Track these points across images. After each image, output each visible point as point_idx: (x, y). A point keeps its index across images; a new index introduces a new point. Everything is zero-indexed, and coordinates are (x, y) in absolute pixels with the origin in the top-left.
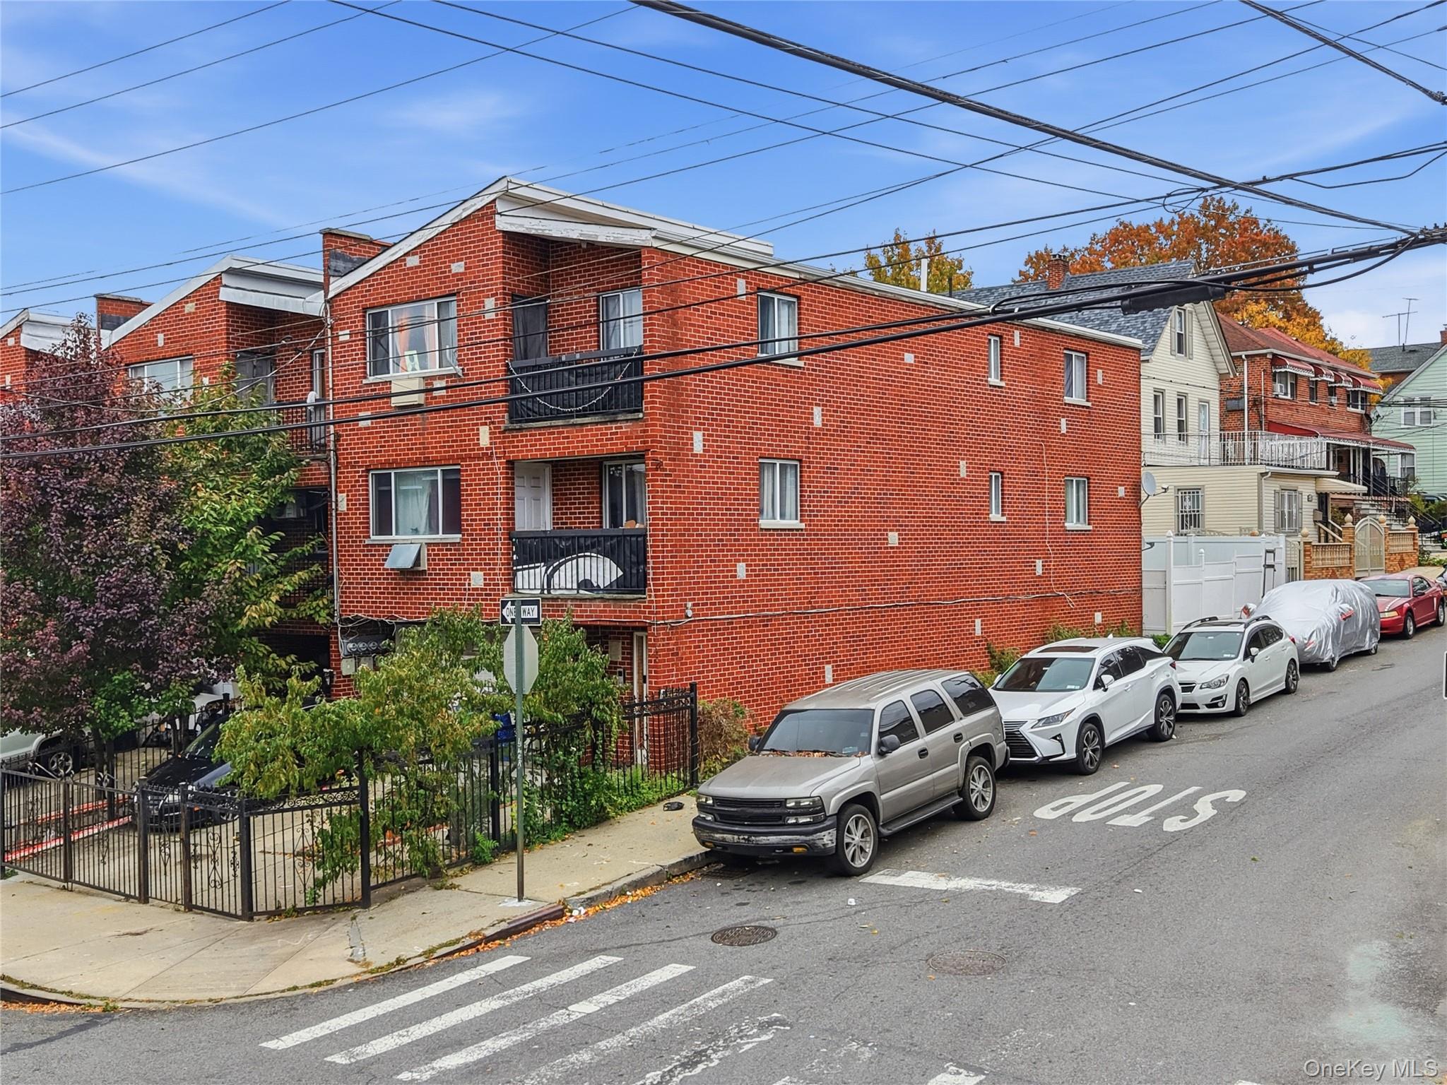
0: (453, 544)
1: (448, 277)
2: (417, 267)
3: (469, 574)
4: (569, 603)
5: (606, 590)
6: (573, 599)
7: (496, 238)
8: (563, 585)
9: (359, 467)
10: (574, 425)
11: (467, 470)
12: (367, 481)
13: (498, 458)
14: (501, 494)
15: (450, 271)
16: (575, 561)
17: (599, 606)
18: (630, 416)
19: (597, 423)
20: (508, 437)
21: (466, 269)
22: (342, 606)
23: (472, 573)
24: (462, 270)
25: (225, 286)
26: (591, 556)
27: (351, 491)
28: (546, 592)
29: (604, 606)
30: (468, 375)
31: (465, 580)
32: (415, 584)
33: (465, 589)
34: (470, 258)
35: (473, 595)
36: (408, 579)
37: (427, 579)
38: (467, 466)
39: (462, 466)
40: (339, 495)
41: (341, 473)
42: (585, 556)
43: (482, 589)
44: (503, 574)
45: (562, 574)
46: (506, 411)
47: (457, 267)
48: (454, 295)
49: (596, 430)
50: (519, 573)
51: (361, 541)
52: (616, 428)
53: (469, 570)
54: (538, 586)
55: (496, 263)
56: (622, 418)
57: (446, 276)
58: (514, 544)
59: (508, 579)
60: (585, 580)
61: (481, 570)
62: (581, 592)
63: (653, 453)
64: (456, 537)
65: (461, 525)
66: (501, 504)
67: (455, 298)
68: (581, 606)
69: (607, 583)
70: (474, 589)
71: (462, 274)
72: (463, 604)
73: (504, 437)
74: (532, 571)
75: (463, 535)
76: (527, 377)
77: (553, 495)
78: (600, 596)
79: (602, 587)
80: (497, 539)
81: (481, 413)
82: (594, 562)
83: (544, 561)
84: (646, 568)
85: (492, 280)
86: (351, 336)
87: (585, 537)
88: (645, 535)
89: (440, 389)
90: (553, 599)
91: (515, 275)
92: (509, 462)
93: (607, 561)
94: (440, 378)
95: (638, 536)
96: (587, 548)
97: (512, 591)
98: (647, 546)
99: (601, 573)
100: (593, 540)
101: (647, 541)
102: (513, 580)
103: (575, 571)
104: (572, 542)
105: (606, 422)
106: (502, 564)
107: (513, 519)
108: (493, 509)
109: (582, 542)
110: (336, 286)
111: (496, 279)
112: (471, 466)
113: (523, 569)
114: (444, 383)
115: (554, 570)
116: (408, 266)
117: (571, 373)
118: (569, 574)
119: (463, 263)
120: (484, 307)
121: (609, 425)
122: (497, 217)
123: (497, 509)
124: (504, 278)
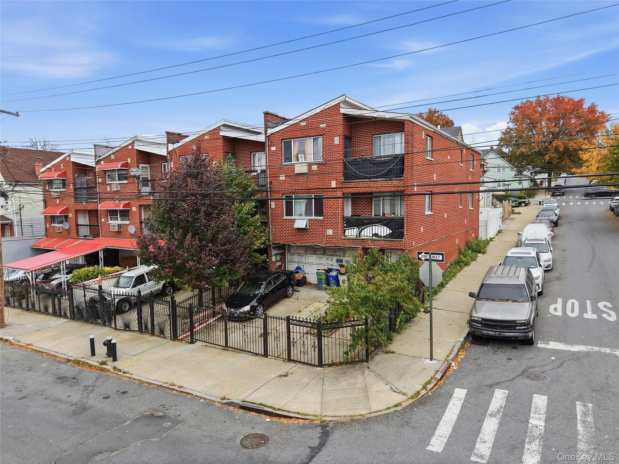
0: (320, 220)
2: (305, 126)
3: (326, 230)
4: (369, 241)
5: (384, 237)
6: (370, 240)
8: (366, 235)
9: (280, 193)
10: (373, 181)
12: (283, 198)
13: (339, 191)
14: (340, 204)
15: (320, 127)
16: (371, 227)
17: (382, 243)
18: (398, 179)
19: (383, 181)
20: (344, 185)
21: (326, 126)
22: (273, 239)
23: (328, 230)
25: (222, 130)
26: (378, 226)
27: (277, 201)
28: (358, 237)
29: (384, 243)
30: (327, 163)
31: (324, 232)
32: (304, 233)
33: (325, 235)
35: (328, 237)
36: (301, 231)
37: (309, 231)
38: (325, 194)
39: (324, 194)
40: (271, 202)
41: (272, 195)
42: (375, 225)
43: (332, 235)
44: (341, 231)
45: (366, 231)
46: (343, 176)
47: (323, 126)
48: (321, 135)
49: (382, 183)
50: (347, 231)
51: (281, 218)
52: (391, 182)
54: (355, 235)
55: (340, 125)
56: (395, 179)
57: (318, 129)
58: (344, 221)
59: (343, 232)
60: (375, 234)
61: (331, 229)
62: (373, 237)
63: (408, 191)
64: (321, 218)
65: (323, 214)
66: (340, 207)
67: (321, 137)
68: (374, 242)
69: (385, 234)
70: (328, 235)
71: (325, 128)
72: (324, 240)
73: (342, 185)
74: (352, 230)
75: (324, 217)
76: (352, 164)
77: (352, 203)
78: (383, 239)
79: (383, 236)
80: (339, 219)
81: (332, 176)
82: (380, 227)
83: (358, 227)
84: (402, 230)
85: (338, 130)
86: (276, 149)
87: (376, 219)
88: (403, 219)
89: (315, 168)
90: (362, 240)
91: (345, 129)
92: (343, 193)
93: (385, 228)
94: (315, 164)
95: (399, 219)
96: (377, 223)
97: (344, 236)
98: (404, 223)
99: (382, 231)
100: (379, 220)
101: (404, 221)
102: (344, 233)
103: (371, 230)
104: (369, 220)
105: (387, 180)
106: (340, 227)
107: (344, 212)
108: (337, 209)
109: (374, 220)
110: (270, 131)
111: (340, 130)
112: (327, 194)
113: (348, 229)
114: (316, 166)
115: (362, 230)
116: (301, 125)
117: (371, 163)
118: (368, 231)
119: (325, 124)
120: (334, 140)
121: (388, 181)
122: (341, 108)
123: (339, 209)
124: (343, 130)
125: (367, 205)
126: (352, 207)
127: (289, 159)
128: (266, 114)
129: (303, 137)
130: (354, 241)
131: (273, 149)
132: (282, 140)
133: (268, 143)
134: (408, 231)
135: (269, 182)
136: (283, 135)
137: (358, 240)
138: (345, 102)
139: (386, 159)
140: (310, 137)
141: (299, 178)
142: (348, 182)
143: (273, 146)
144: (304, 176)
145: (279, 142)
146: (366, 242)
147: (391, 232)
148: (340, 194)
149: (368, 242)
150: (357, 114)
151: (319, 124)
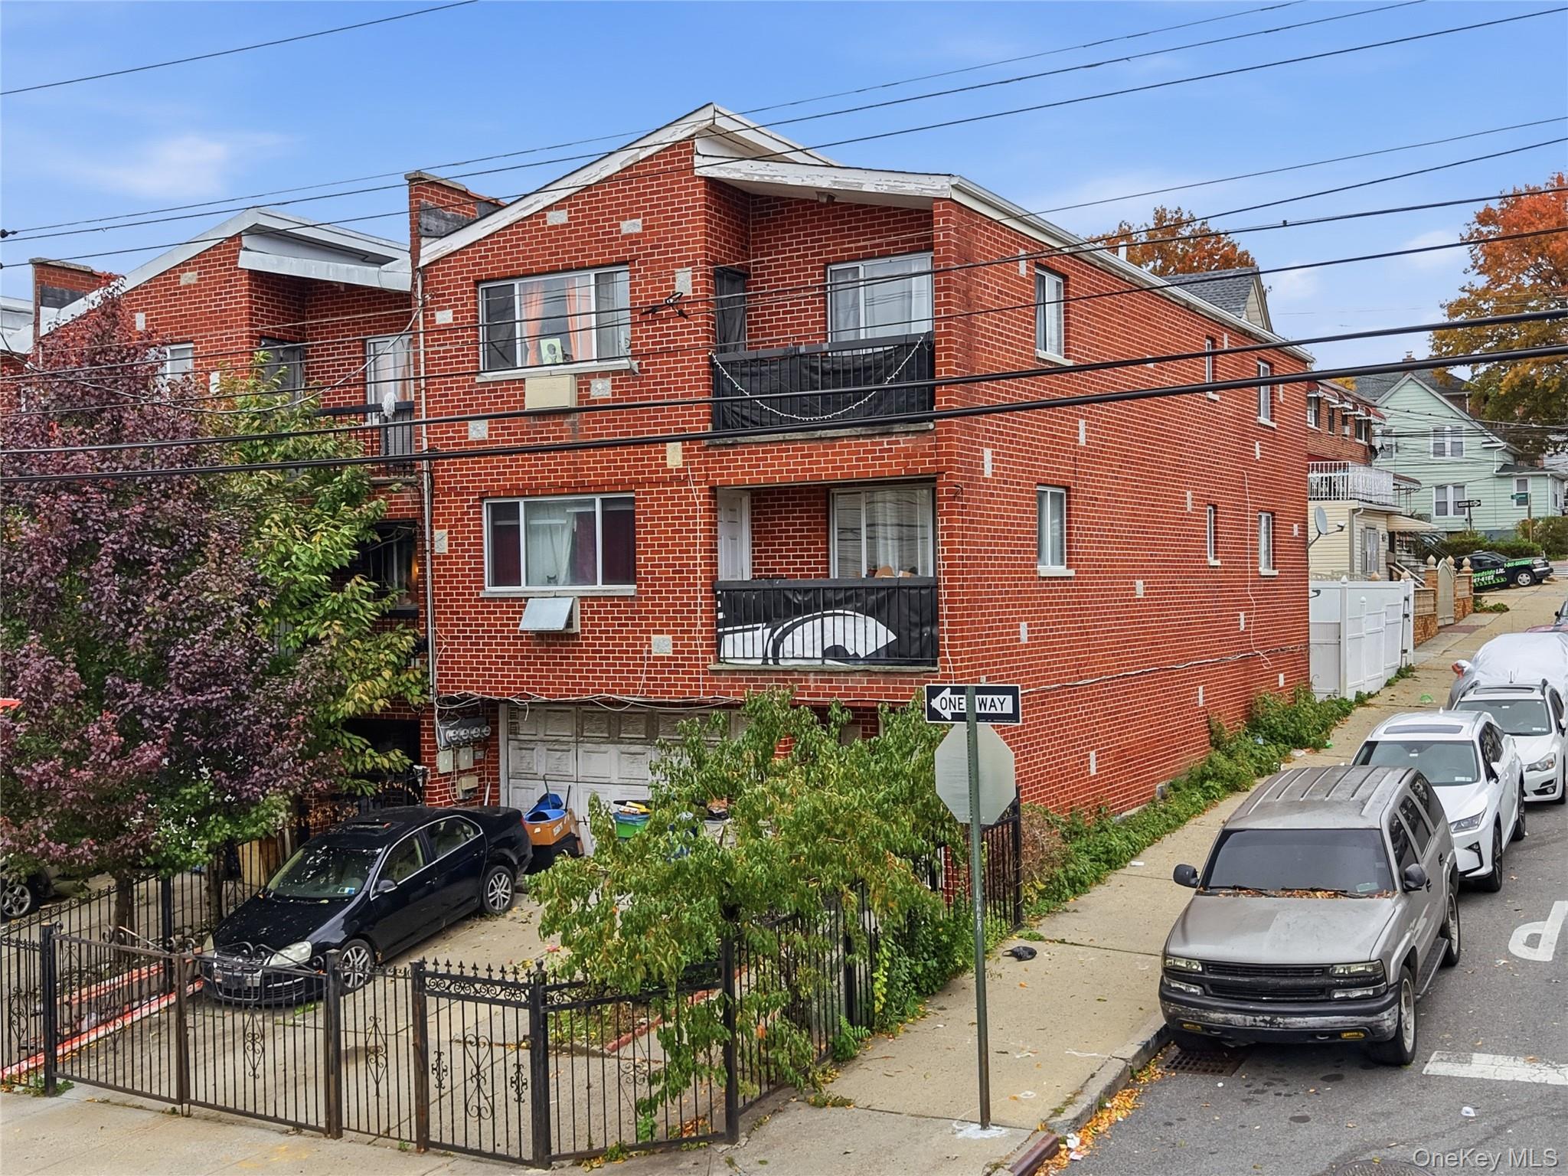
0: (626, 598)
1: (617, 239)
2: (563, 226)
3: (649, 639)
4: (812, 677)
5: (868, 659)
6: (816, 673)
7: (694, 187)
8: (798, 652)
9: (468, 494)
10: (821, 439)
11: (645, 500)
12: (480, 513)
13: (696, 483)
14: (701, 531)
15: (619, 232)
16: (818, 622)
17: (860, 682)
18: (913, 427)
19: (857, 437)
20: (713, 455)
21: (645, 228)
22: (439, 681)
23: (654, 637)
24: (639, 230)
25: (246, 249)
26: (844, 615)
27: (455, 526)
28: (771, 662)
29: (869, 682)
30: (648, 371)
31: (641, 645)
32: (561, 651)
33: (642, 659)
34: (653, 213)
35: (656, 665)
36: (549, 645)
37: (581, 645)
38: (644, 493)
39: (638, 493)
40: (436, 532)
41: (438, 502)
42: (834, 615)
43: (669, 658)
44: (704, 639)
45: (798, 639)
46: (709, 421)
47: (631, 226)
48: (625, 263)
49: (856, 445)
50: (728, 638)
51: (471, 594)
52: (889, 443)
53: (649, 632)
54: (759, 653)
55: (695, 221)
56: (902, 429)
57: (612, 237)
58: (718, 598)
59: (712, 645)
60: (835, 647)
61: (668, 632)
62: (828, 662)
63: (949, 476)
64: (629, 589)
65: (635, 573)
66: (701, 544)
67: (627, 268)
68: (831, 681)
69: (871, 650)
70: (655, 658)
71: (637, 235)
72: (640, 678)
73: (706, 456)
74: (748, 634)
75: (640, 586)
76: (743, 375)
77: (753, 533)
78: (862, 668)
79: (862, 656)
80: (695, 591)
81: (669, 423)
82: (850, 620)
83: (767, 620)
84: (934, 632)
85: (688, 243)
86: (455, 319)
87: (835, 589)
88: (934, 587)
89: (601, 389)
90: (786, 672)
91: (717, 238)
92: (713, 489)
93: (871, 621)
94: (603, 375)
95: (922, 588)
96: (838, 604)
97: (718, 660)
98: (938, 602)
99: (860, 638)
100: (849, 593)
101: (939, 595)
102: (718, 646)
103: (818, 634)
104: (811, 595)
105: (873, 435)
106: (703, 625)
107: (716, 565)
108: (688, 551)
109: (830, 594)
110: (431, 250)
111: (694, 242)
112: (652, 493)
113: (734, 632)
114: (608, 382)
115: (785, 633)
116: (549, 224)
117: (814, 370)
118: (808, 639)
119: (639, 221)
120: (674, 280)
121: (878, 439)
122: (697, 158)
123: (695, 551)
124: (706, 241)
125: (809, 537)
126: (754, 545)
127: (503, 354)
128: (418, 182)
129: (558, 272)
130: (756, 680)
131: (444, 317)
132: (477, 283)
133: (423, 298)
134: (955, 631)
135: (425, 447)
136: (480, 264)
137: (770, 671)
138: (712, 133)
139: (870, 351)
140: (585, 268)
141: (542, 432)
142: (726, 445)
143: (444, 308)
144: (562, 424)
145: (465, 292)
146: (801, 681)
147: (892, 637)
148: (701, 490)
149: (807, 681)
150: (756, 178)
151: (618, 218)
